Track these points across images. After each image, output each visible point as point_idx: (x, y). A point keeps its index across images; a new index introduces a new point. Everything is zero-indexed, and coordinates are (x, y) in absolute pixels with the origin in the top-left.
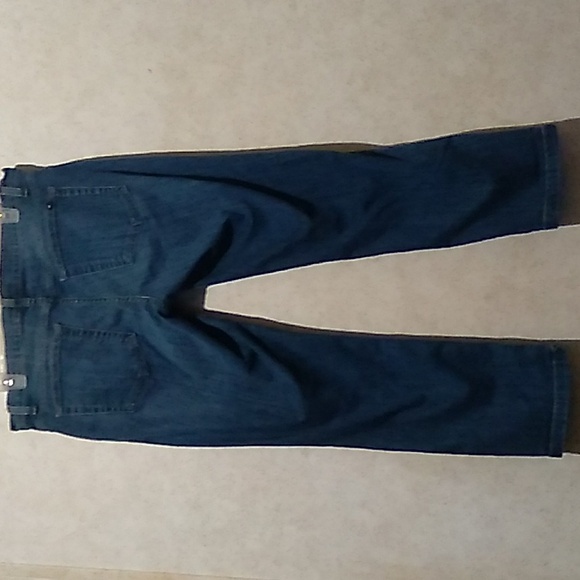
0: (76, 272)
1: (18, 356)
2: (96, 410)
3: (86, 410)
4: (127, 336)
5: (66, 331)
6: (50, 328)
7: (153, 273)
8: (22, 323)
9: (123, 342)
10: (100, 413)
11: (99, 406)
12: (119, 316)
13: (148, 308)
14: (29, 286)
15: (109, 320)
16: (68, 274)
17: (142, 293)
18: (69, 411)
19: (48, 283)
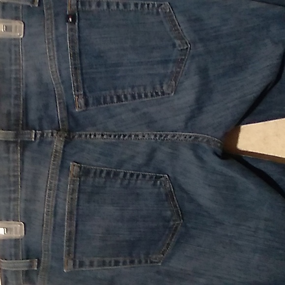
0: (98, 102)
1: (16, 199)
2: (117, 263)
3: (104, 264)
4: (157, 178)
5: (85, 172)
6: (63, 167)
7: (199, 106)
8: (22, 161)
9: (155, 184)
10: (121, 267)
11: (121, 259)
12: (151, 156)
13: (195, 147)
14: (33, 116)
15: (140, 160)
16: (87, 104)
17: (186, 129)
18: (82, 264)
19: (59, 113)
